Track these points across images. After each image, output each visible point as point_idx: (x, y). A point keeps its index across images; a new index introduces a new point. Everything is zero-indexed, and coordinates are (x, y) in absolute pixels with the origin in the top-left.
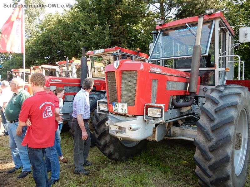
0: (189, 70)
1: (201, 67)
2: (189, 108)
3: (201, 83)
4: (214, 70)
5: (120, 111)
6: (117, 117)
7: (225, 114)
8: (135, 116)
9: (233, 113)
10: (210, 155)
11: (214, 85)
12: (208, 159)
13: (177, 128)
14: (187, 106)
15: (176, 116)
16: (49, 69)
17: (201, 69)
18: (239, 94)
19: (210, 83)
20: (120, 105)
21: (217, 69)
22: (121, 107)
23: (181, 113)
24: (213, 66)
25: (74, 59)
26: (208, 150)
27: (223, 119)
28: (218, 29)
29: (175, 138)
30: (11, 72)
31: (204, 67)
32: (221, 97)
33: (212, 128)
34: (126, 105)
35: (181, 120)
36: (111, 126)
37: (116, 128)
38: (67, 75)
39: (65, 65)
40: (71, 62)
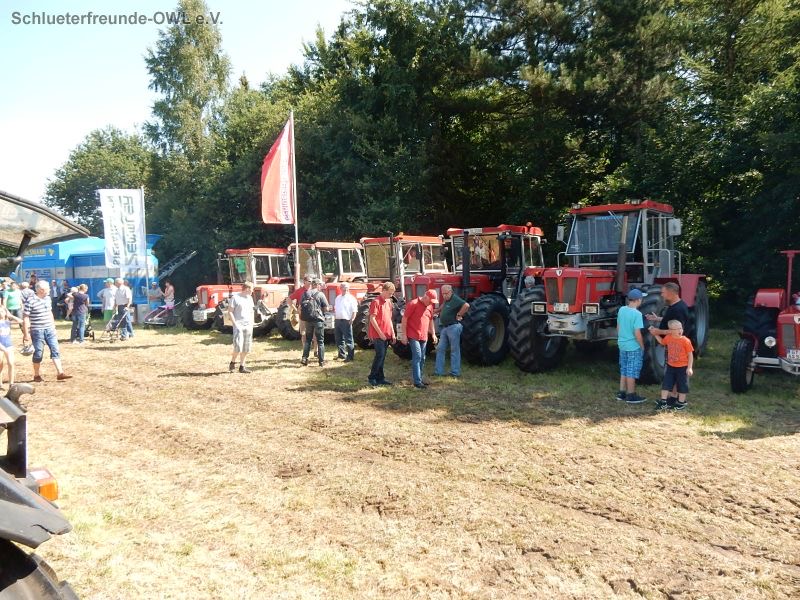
0: (616, 264)
1: (627, 261)
3: (628, 278)
4: (642, 266)
5: (561, 310)
6: (557, 315)
8: (575, 313)
11: (642, 281)
13: (604, 330)
14: (614, 306)
15: (604, 316)
16: (329, 249)
17: (628, 264)
19: (638, 279)
20: (562, 304)
21: (647, 264)
22: (562, 307)
23: (608, 314)
24: (641, 260)
25: (401, 235)
28: (645, 219)
29: (602, 339)
30: (225, 256)
31: (631, 261)
34: (567, 305)
35: (607, 320)
36: (553, 323)
37: (557, 324)
38: (393, 264)
39: (381, 245)
40: (396, 241)
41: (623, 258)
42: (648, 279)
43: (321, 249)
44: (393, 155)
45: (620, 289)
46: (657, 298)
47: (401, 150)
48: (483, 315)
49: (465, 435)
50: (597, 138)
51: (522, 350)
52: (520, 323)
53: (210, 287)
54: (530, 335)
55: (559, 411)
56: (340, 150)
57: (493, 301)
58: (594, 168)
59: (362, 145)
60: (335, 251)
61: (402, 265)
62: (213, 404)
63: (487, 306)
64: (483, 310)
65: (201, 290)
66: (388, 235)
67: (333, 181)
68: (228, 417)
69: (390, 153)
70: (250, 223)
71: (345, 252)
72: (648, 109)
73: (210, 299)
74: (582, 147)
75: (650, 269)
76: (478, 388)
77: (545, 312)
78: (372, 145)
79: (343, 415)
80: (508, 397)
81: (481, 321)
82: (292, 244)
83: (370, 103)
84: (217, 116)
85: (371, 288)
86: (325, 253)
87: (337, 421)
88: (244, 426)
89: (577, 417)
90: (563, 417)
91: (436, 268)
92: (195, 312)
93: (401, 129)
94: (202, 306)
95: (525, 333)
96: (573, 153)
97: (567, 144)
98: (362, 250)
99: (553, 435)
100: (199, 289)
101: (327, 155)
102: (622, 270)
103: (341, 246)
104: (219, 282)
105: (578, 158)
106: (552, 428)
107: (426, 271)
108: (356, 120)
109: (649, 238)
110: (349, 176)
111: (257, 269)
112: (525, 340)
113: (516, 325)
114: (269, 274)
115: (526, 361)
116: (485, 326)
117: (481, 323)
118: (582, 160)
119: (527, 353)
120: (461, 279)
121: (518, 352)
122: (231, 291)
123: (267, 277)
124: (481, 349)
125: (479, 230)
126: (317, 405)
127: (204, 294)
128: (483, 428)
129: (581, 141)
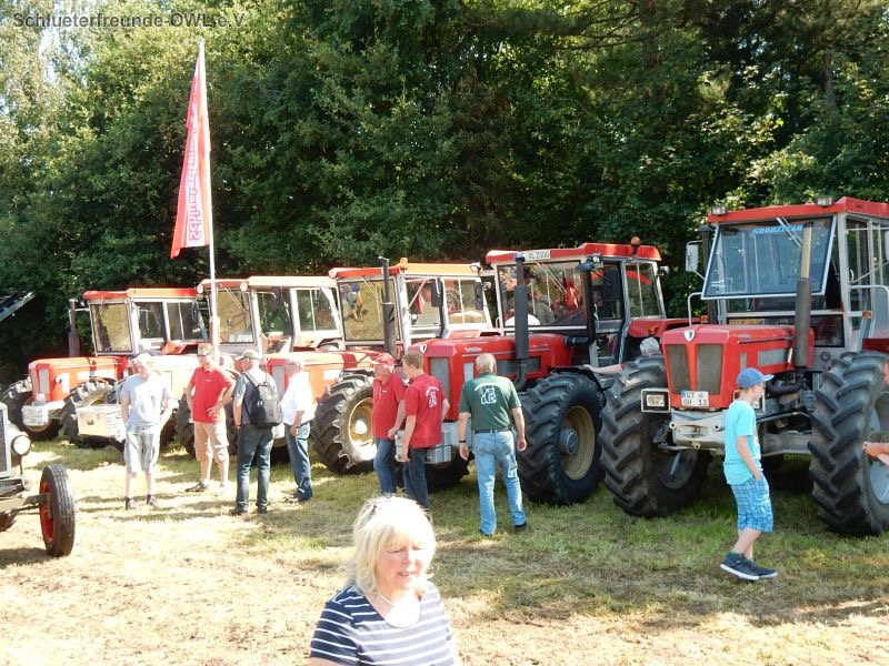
0: (792, 313)
1: (814, 308)
2: (795, 396)
4: (841, 316)
5: (695, 403)
6: (688, 414)
7: (851, 400)
8: (719, 410)
9: (863, 398)
10: (833, 461)
11: (842, 345)
12: (829, 468)
13: (774, 437)
14: (792, 392)
15: (773, 412)
17: (814, 313)
18: (872, 369)
19: (834, 341)
20: (697, 394)
21: (848, 314)
22: (697, 398)
23: (781, 406)
24: (839, 305)
25: (404, 262)
26: (829, 455)
27: (849, 407)
28: (843, 232)
29: (772, 454)
30: (82, 304)
31: (820, 308)
32: (845, 375)
33: (833, 421)
34: (706, 394)
35: (780, 419)
36: (680, 428)
37: (689, 431)
38: (389, 316)
39: (368, 282)
40: (395, 273)
41: (805, 304)
42: (854, 341)
43: (259, 289)
44: (389, 114)
45: (802, 361)
46: (870, 378)
47: (404, 104)
48: (554, 411)
49: (518, 651)
50: (757, 79)
51: (626, 476)
52: (622, 426)
53: (54, 362)
54: (641, 448)
55: (694, 595)
56: (294, 107)
57: (571, 384)
58: (754, 133)
59: (332, 96)
60: (285, 292)
61: (407, 318)
62: (46, 596)
63: (560, 395)
64: (555, 402)
65: (38, 369)
66: (379, 264)
67: (282, 162)
68: (72, 622)
69: (383, 110)
70: (132, 240)
71: (303, 294)
72: (844, 27)
73: (53, 384)
74: (731, 95)
75: (856, 322)
76: (546, 551)
77: (666, 408)
78: (350, 95)
79: (291, 616)
80: (601, 571)
81: (550, 422)
82: (205, 281)
83: (348, 21)
84: (70, 45)
85: (349, 361)
86: (265, 295)
87: (278, 627)
88: (100, 641)
89: (728, 607)
90: (702, 609)
91: (471, 320)
92: (26, 409)
93: (403, 67)
94: (41, 397)
95: (631, 444)
96: (714, 107)
97: (704, 90)
98: (334, 291)
99: (683, 647)
100: (32, 365)
101: (271, 116)
102: (804, 324)
103: (294, 282)
104: (71, 351)
105: (724, 117)
106: (681, 632)
107: (450, 327)
108: (320, 51)
109: (852, 265)
110: (312, 152)
111: (142, 325)
112: (631, 458)
113: (614, 431)
114: (163, 334)
115: (634, 496)
116: (558, 432)
117: (551, 427)
118: (732, 119)
119: (635, 481)
120: (512, 346)
121: (619, 481)
122: (93, 369)
123: (161, 340)
124: (552, 476)
125: (545, 254)
126: (244, 595)
127: (44, 375)
128: (554, 635)
129: (727, 84)
